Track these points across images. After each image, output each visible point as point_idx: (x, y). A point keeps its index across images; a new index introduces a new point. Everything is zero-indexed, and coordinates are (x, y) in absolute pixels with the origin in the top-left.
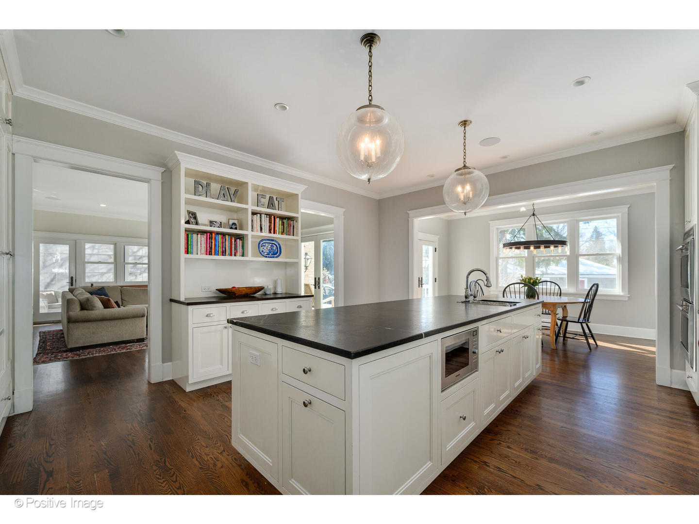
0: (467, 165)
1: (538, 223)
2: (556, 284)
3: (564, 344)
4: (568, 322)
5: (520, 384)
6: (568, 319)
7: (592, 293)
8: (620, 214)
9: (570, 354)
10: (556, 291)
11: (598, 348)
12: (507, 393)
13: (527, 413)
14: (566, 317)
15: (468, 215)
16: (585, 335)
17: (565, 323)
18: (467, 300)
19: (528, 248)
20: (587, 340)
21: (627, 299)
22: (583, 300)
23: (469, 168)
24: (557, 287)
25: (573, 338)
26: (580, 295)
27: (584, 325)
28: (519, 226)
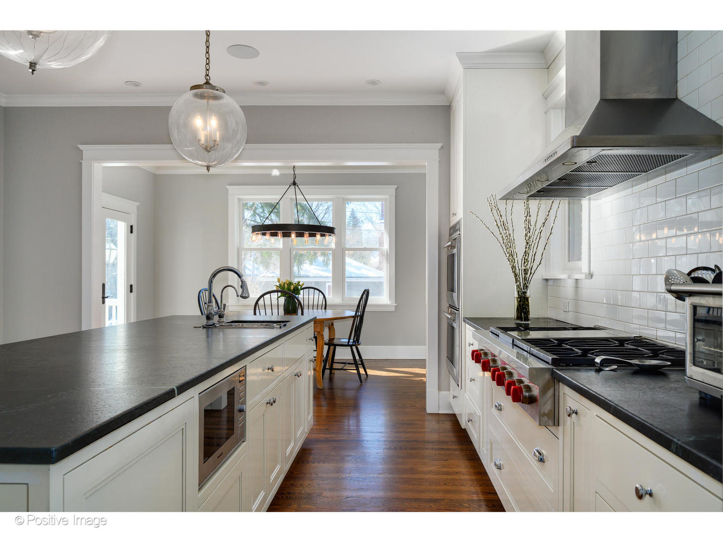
0: (211, 82)
1: (300, 197)
2: (320, 291)
3: (331, 379)
4: (335, 345)
5: (292, 450)
6: (335, 342)
7: (363, 302)
8: (387, 196)
9: (338, 393)
10: (320, 303)
11: (369, 378)
12: (278, 468)
13: (303, 492)
14: (333, 339)
15: (212, 170)
16: (355, 362)
17: (332, 348)
18: (211, 322)
19: (286, 235)
20: (357, 369)
21: (393, 309)
22: (353, 314)
23: (213, 88)
24: (321, 296)
25: (342, 369)
26: (349, 307)
27: (354, 348)
28: (275, 199)
